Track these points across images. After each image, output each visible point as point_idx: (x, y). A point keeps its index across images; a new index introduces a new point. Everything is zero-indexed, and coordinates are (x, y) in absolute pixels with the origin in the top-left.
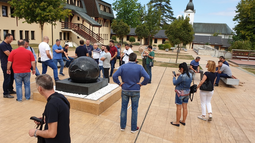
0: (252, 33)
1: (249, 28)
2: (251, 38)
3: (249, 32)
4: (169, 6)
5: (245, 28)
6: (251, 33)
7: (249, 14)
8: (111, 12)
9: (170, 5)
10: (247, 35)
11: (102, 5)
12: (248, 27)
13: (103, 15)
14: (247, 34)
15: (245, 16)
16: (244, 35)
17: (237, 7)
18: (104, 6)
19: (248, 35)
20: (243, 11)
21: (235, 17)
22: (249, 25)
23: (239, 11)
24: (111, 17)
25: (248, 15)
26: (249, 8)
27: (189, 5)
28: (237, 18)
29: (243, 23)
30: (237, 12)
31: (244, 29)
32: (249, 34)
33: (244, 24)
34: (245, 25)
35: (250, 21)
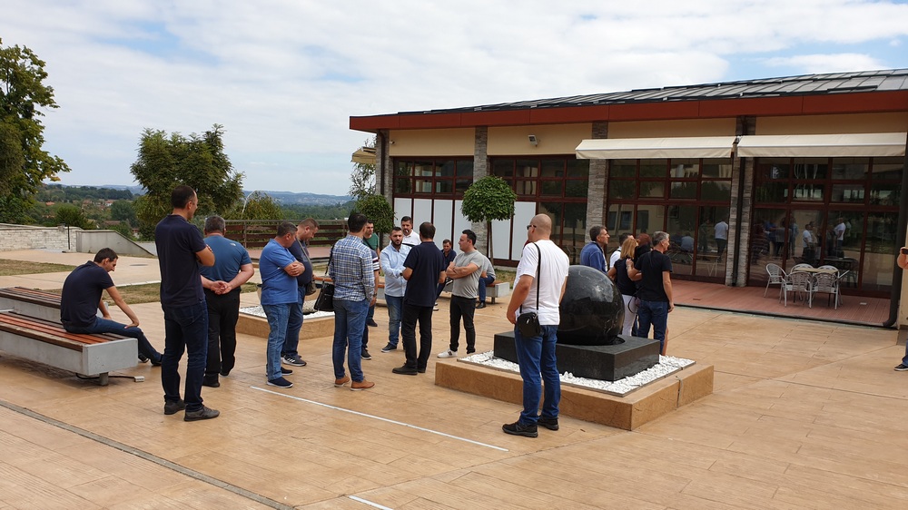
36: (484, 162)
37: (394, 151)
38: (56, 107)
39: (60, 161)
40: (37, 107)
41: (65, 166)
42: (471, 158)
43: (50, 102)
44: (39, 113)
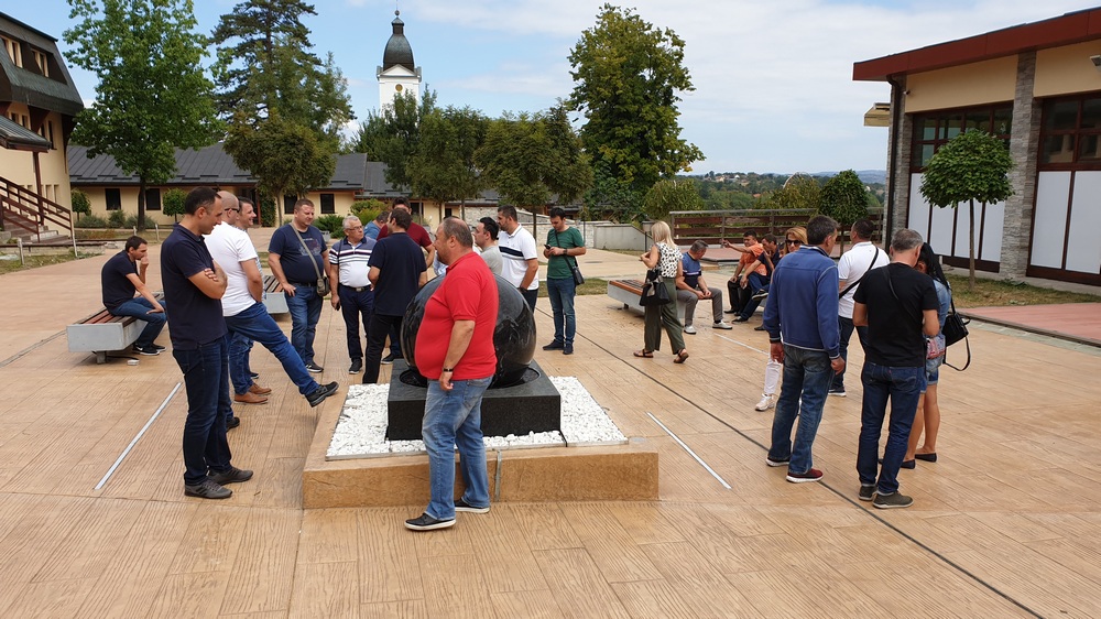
0: (638, 154)
1: (623, 136)
2: (636, 170)
3: (627, 150)
4: (306, 50)
5: (613, 137)
6: (632, 152)
7: (620, 84)
8: (59, 75)
9: (309, 45)
10: (622, 163)
11: (12, 38)
12: (619, 131)
13: (29, 90)
14: (620, 158)
15: (606, 92)
16: (614, 161)
17: (571, 61)
18: (24, 45)
19: (625, 161)
20: (598, 74)
21: (573, 96)
22: (622, 126)
23: (583, 73)
24: (69, 98)
25: (618, 89)
26: (616, 62)
27: (394, 48)
28: (581, 99)
29: (603, 119)
30: (576, 77)
31: (609, 140)
32: (628, 158)
33: (606, 121)
34: (611, 125)
35: (623, 109)
36: (1028, 109)
37: (911, 106)
38: (693, 89)
39: (695, 149)
40: (676, 92)
41: (701, 154)
42: (1010, 104)
43: (687, 85)
44: (677, 98)
